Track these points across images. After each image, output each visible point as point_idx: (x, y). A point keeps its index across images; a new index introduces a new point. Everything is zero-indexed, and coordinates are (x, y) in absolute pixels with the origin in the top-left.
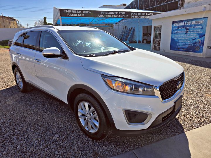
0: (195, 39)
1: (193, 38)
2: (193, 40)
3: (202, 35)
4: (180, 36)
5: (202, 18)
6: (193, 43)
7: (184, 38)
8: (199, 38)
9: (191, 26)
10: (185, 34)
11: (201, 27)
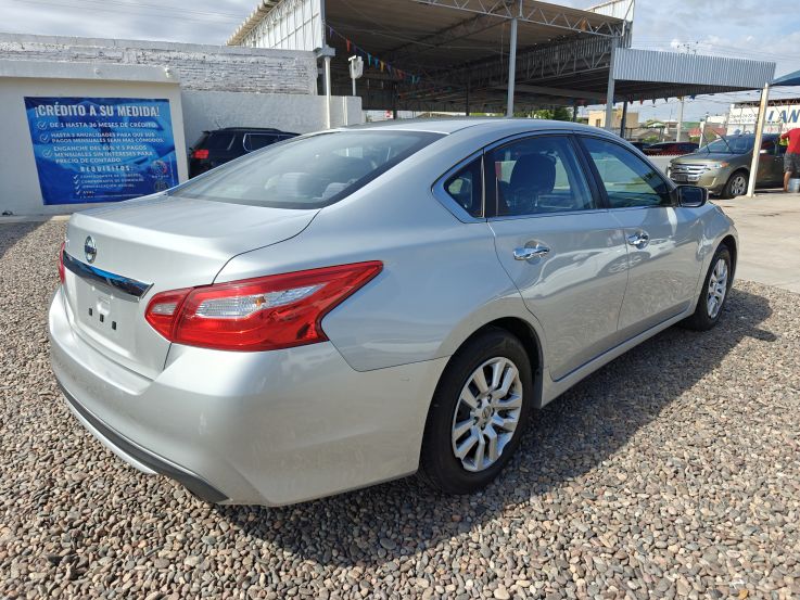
0: (145, 160)
1: (137, 157)
2: (139, 163)
3: (166, 149)
4: (83, 151)
5: (149, 101)
6: (142, 173)
7: (101, 157)
8: (156, 156)
9: (117, 119)
10: (102, 143)
11: (154, 125)
